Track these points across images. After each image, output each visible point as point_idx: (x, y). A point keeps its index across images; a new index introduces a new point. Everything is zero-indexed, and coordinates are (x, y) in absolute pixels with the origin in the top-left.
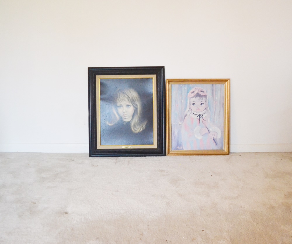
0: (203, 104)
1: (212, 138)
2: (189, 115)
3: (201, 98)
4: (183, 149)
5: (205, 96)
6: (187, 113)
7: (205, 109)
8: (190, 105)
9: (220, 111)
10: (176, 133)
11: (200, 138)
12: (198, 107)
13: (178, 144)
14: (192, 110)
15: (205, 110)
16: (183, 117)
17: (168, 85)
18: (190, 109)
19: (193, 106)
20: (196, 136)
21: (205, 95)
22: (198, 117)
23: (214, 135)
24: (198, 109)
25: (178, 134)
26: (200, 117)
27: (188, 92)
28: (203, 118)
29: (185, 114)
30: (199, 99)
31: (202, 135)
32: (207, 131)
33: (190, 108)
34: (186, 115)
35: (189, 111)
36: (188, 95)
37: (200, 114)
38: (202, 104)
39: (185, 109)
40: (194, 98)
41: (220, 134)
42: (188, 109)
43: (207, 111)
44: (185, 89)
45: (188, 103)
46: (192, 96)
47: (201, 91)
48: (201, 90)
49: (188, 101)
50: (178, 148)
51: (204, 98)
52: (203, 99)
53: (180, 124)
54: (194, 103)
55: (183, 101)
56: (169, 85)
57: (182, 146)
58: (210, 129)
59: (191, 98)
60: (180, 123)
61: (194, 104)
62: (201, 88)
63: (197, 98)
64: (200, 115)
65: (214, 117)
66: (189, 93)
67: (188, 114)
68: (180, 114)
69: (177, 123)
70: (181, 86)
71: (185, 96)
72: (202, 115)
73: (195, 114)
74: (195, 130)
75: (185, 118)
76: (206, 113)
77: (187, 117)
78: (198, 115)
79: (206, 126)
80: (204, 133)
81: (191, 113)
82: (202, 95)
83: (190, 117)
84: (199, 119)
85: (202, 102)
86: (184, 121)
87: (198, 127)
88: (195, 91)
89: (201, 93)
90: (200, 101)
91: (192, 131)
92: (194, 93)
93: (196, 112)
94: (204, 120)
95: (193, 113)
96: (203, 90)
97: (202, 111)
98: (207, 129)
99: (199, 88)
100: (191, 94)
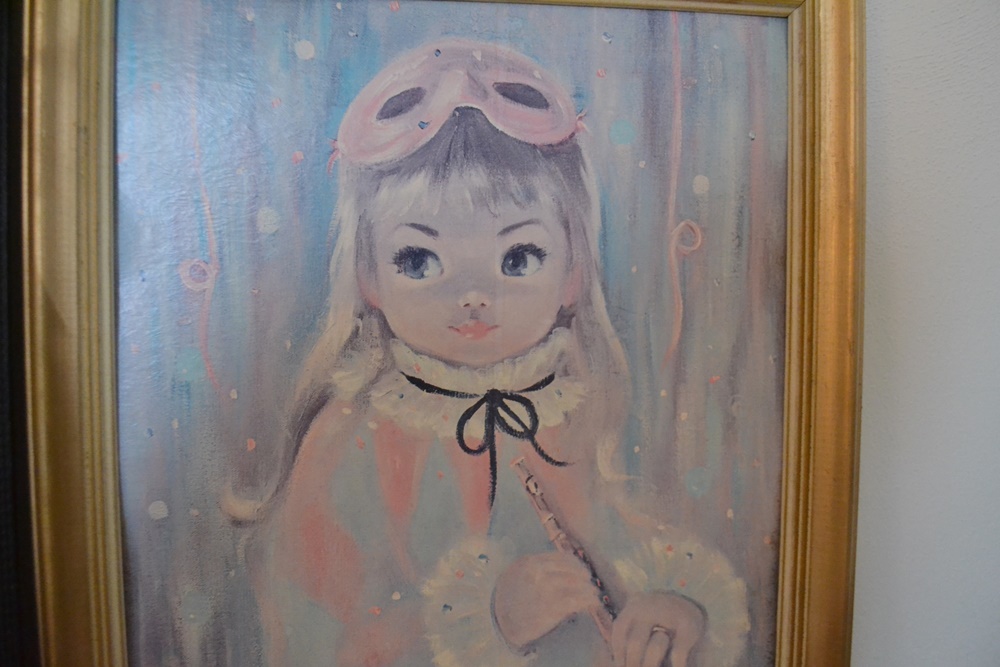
0: (539, 253)
2: (362, 399)
3: (513, 181)
5: (565, 155)
6: (337, 376)
7: (565, 318)
8: (372, 266)
9: (739, 350)
10: (193, 631)
12: (473, 297)
14: (387, 332)
15: (563, 339)
16: (285, 434)
18: (375, 322)
19: (405, 281)
21: (554, 138)
22: (476, 429)
23: (671, 634)
24: (477, 322)
26: (492, 419)
27: (336, 98)
28: (530, 434)
29: (303, 385)
30: (480, 200)
31: (529, 648)
32: (588, 599)
33: (369, 310)
34: (318, 403)
35: (353, 342)
36: (340, 145)
37: (504, 380)
38: (516, 258)
39: (307, 324)
40: (419, 182)
41: (740, 621)
42: (338, 324)
43: (585, 343)
44: (291, 57)
45: (347, 240)
46: (392, 154)
47: (510, 92)
48: (504, 78)
49: (345, 213)
51: (546, 186)
52: (531, 196)
53: (237, 523)
54: (420, 241)
55: (268, 219)
58: (626, 572)
59: (382, 174)
60: (244, 508)
61: (414, 259)
62: (504, 48)
63: (454, 175)
64: (494, 398)
65: (675, 415)
66: (349, 118)
67: (347, 382)
68: (234, 395)
69: (194, 512)
70: (250, 17)
71: (300, 155)
72: (524, 395)
73: (430, 388)
74: (432, 588)
75: (299, 444)
76: (566, 373)
77: (325, 426)
78: (473, 402)
79: (569, 536)
80: (549, 622)
81: (381, 372)
82: (519, 138)
83: (372, 425)
84: (481, 450)
85: (517, 231)
86: (286, 477)
87: (475, 546)
88: (435, 86)
89: (510, 121)
90: (501, 225)
91: (396, 596)
92: (417, 108)
93: (450, 363)
94: (548, 459)
95: (412, 380)
96: (537, 74)
97: (524, 352)
98: (588, 575)
99: (483, 57)
100: (379, 123)
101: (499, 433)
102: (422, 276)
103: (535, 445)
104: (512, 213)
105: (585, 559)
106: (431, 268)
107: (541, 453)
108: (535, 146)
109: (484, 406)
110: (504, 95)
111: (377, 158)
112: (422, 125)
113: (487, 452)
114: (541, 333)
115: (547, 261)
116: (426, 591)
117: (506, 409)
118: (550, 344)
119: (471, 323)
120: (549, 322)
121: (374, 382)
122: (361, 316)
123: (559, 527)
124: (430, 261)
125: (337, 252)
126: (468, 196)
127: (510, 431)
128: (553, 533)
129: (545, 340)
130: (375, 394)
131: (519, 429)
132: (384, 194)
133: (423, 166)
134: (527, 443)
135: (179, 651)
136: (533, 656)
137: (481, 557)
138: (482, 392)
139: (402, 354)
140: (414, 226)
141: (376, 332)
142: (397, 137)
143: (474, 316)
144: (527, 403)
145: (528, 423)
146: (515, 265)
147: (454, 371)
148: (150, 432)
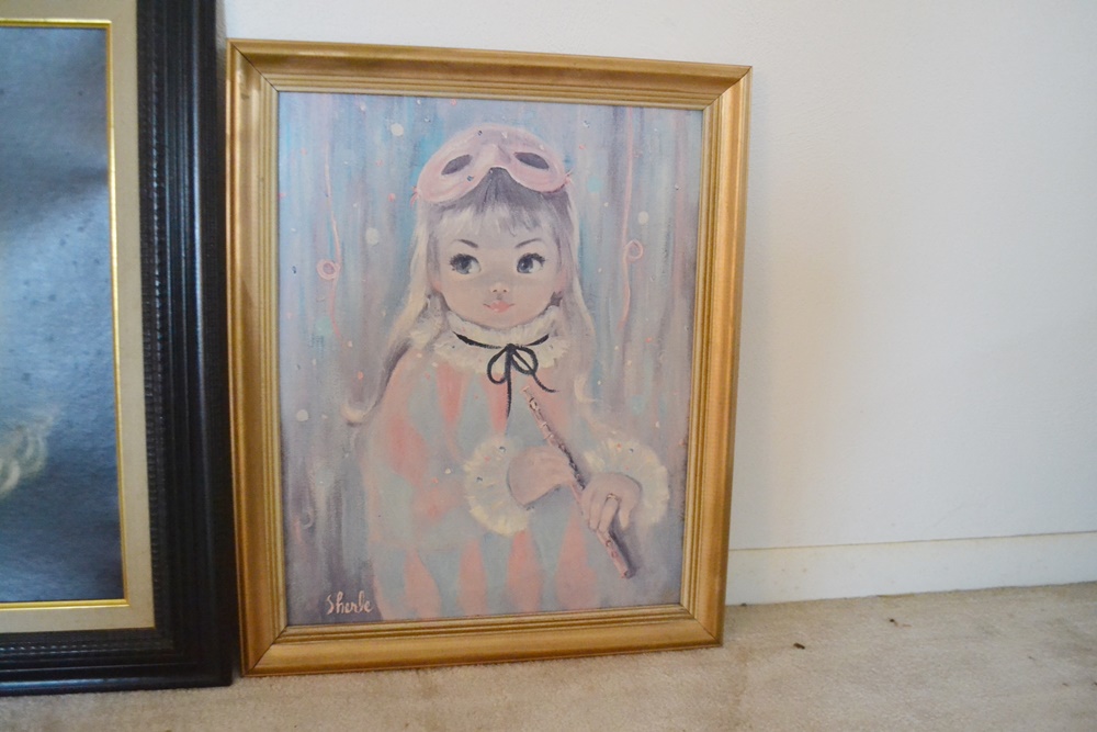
0: (541, 260)
1: (604, 527)
2: (429, 348)
3: (525, 215)
4: (379, 614)
5: (558, 198)
6: (414, 334)
7: (556, 300)
8: (437, 267)
9: (665, 323)
10: (322, 487)
11: (508, 524)
12: (499, 286)
13: (344, 580)
14: (445, 307)
15: (554, 313)
16: (381, 369)
17: (245, 97)
18: (438, 301)
19: (458, 276)
20: (478, 512)
21: (551, 188)
22: (499, 369)
23: (619, 500)
24: (501, 302)
25: (336, 500)
26: (509, 362)
27: (416, 162)
28: (532, 372)
29: (393, 339)
30: (505, 225)
31: (530, 506)
32: (568, 476)
33: (434, 293)
34: (403, 351)
35: (424, 313)
36: (418, 190)
37: (517, 338)
38: (526, 262)
39: (395, 301)
40: (467, 214)
41: (664, 492)
42: (415, 301)
43: (568, 316)
44: (388, 135)
45: (421, 249)
46: (451, 196)
47: (526, 159)
48: (521, 150)
49: (421, 233)
50: (337, 606)
51: (546, 217)
52: (536, 223)
53: (351, 424)
54: (467, 250)
55: (372, 236)
56: (254, 94)
57: (371, 596)
58: (591, 460)
59: (444, 209)
60: (355, 415)
61: (463, 262)
62: (521, 131)
63: (489, 210)
64: (511, 349)
65: (623, 363)
66: (422, 173)
67: (420, 338)
68: (350, 345)
69: (324, 417)
70: (363, 108)
71: (393, 196)
72: (530, 347)
73: (471, 342)
74: (471, 467)
75: (390, 376)
76: (556, 335)
77: (406, 364)
78: (498, 351)
79: (556, 436)
80: (543, 490)
81: (441, 332)
82: (530, 187)
83: (435, 365)
84: (502, 381)
85: (528, 245)
86: (381, 396)
87: (497, 441)
88: (478, 154)
89: (524, 176)
90: (517, 241)
91: (448, 471)
92: (466, 168)
93: (484, 327)
94: (544, 388)
95: (460, 337)
96: (542, 147)
97: (531, 320)
98: (567, 460)
99: (508, 135)
100: (443, 177)
101: (513, 370)
102: (468, 272)
103: (536, 379)
104: (523, 233)
105: (565, 451)
106: (473, 267)
107: (540, 384)
108: (539, 193)
109: (505, 354)
110: (521, 160)
111: (442, 199)
112: (470, 179)
113: (506, 383)
114: (541, 309)
115: (545, 264)
116: (467, 468)
117: (518, 356)
118: (546, 316)
119: (497, 302)
120: (546, 302)
121: (436, 338)
122: (429, 297)
123: (549, 430)
124: (473, 263)
125: (415, 257)
126: (497, 223)
127: (521, 370)
128: (547, 434)
129: (543, 313)
130: (437, 346)
131: (526, 368)
132: (445, 221)
133: (469, 204)
134: (531, 377)
135: (313, 504)
136: (532, 510)
137: (501, 448)
138: (504, 345)
139: (454, 320)
140: (463, 241)
141: (439, 307)
142: (454, 186)
143: (499, 298)
144: (531, 353)
145: (532, 365)
146: (526, 267)
147: (487, 332)
148: (299, 367)
